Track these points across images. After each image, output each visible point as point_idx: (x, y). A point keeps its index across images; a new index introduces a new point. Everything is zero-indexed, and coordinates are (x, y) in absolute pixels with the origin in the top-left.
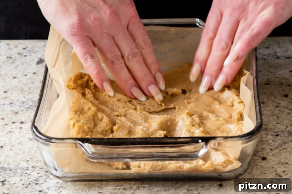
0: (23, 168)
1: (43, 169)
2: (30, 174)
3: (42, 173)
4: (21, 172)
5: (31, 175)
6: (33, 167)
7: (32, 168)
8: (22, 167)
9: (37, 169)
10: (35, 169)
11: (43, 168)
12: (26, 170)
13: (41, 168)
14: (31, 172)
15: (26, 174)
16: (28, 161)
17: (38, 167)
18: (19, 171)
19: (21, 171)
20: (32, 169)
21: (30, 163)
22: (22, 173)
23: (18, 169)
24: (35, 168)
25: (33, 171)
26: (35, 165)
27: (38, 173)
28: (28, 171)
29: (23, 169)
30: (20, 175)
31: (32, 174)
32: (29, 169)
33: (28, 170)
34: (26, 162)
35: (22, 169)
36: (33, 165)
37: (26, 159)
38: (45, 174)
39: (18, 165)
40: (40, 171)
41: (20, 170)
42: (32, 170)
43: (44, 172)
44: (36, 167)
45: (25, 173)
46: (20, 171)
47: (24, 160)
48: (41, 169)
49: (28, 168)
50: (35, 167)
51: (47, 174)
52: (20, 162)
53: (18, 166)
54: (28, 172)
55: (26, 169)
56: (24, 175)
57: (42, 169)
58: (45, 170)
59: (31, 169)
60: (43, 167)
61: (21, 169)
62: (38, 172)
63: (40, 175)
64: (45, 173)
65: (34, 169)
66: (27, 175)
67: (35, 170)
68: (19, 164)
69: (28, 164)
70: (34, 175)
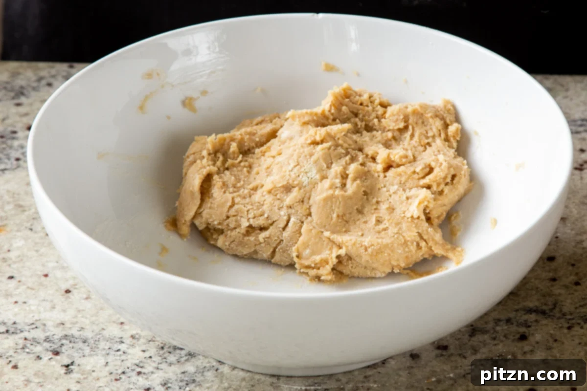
0: (112, 338)
1: (154, 341)
2: (125, 352)
3: (152, 351)
4: (107, 347)
5: (129, 354)
6: (133, 337)
7: (131, 339)
8: (109, 335)
9: (142, 341)
10: (138, 341)
11: (154, 339)
12: (118, 343)
13: (149, 339)
14: (128, 348)
15: (118, 350)
16: (122, 323)
17: (144, 338)
18: (103, 345)
19: (108, 345)
20: (131, 342)
21: (126, 327)
22: (109, 348)
23: (101, 339)
24: (138, 339)
25: (133, 346)
26: (137, 334)
27: (144, 351)
28: (123, 345)
29: (112, 341)
30: (104, 352)
31: (130, 351)
32: (124, 341)
33: (122, 342)
34: (120, 326)
35: (110, 339)
36: (134, 332)
37: (119, 318)
38: (159, 353)
39: (100, 332)
40: (147, 345)
41: (105, 342)
42: (132, 344)
43: (157, 348)
44: (140, 336)
45: (116, 349)
46: (106, 344)
47: (114, 322)
48: (150, 341)
49: (121, 338)
50: (137, 336)
51: (161, 352)
52: (106, 326)
53: (100, 334)
54: (123, 347)
55: (118, 340)
56: (114, 353)
57: (151, 343)
58: (157, 343)
59: (128, 341)
60: (154, 337)
61: (107, 341)
62: (144, 348)
63: (147, 354)
64: (157, 351)
65: (134, 341)
66: (119, 353)
67: (138, 344)
68: (103, 329)
69: (122, 331)
70: (136, 354)
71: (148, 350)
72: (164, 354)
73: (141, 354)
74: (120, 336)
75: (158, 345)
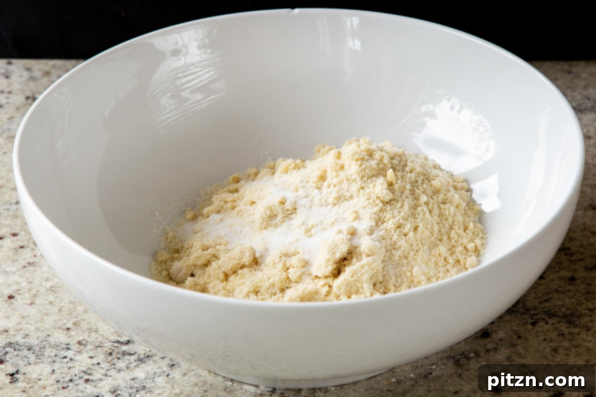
71: (95, 356)
72: (112, 360)
73: (89, 361)
74: (67, 343)
75: (106, 351)
